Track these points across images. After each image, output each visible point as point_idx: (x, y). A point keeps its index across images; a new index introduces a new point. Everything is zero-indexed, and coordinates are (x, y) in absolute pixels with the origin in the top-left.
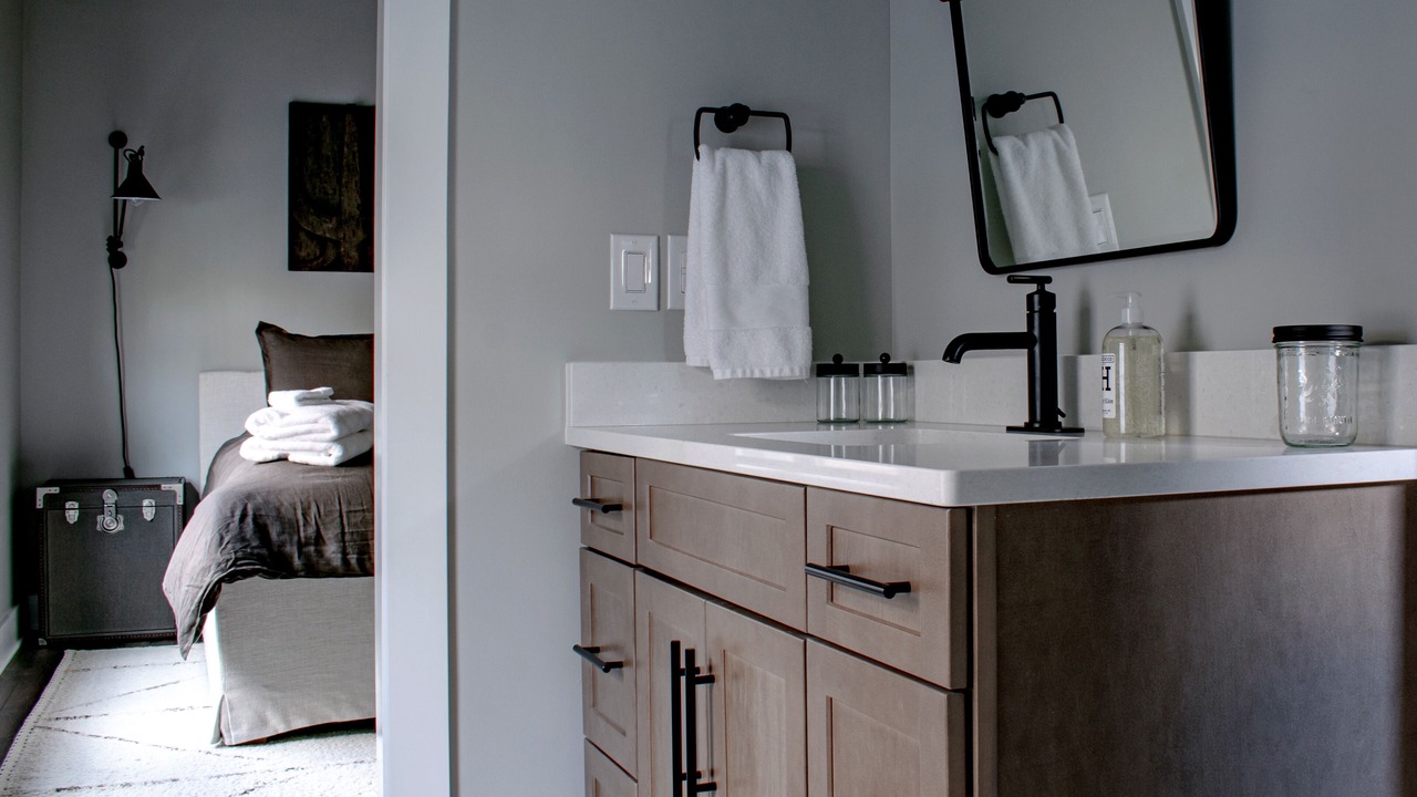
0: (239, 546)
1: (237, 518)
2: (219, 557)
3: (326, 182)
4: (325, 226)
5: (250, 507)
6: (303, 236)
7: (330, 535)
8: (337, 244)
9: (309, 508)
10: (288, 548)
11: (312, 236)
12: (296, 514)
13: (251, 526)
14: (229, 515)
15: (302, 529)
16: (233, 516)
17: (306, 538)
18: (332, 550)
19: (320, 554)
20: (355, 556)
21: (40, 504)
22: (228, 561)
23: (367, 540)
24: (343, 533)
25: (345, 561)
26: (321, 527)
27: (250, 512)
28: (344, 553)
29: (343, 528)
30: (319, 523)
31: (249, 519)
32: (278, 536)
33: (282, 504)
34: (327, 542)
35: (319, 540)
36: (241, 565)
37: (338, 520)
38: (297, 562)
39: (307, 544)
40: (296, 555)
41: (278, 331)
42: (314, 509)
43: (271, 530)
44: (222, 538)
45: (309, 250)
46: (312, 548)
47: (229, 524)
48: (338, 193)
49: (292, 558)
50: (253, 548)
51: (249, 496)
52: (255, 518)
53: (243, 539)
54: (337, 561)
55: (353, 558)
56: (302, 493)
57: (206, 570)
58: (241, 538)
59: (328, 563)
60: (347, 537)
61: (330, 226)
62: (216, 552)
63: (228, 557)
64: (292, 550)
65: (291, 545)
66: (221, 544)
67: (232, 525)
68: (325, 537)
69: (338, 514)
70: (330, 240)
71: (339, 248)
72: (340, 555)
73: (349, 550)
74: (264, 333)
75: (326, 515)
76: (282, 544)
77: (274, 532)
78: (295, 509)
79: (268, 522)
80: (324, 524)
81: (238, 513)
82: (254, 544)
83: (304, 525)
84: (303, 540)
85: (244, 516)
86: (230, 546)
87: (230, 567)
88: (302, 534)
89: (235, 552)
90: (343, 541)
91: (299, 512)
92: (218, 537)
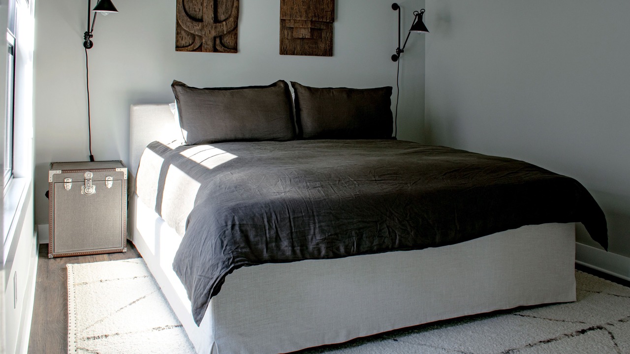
0: (233, 248)
1: (229, 227)
2: (223, 257)
3: (195, 5)
4: (195, 28)
5: (236, 218)
6: (183, 32)
7: (283, 235)
8: (200, 37)
9: (271, 216)
10: (260, 246)
11: (188, 34)
12: (264, 221)
13: (239, 232)
14: (224, 224)
15: (267, 232)
16: (227, 225)
17: (270, 238)
18: (285, 244)
19: (278, 247)
20: (299, 248)
21: (51, 180)
22: (229, 259)
23: (305, 236)
24: (292, 233)
25: (294, 251)
26: (279, 229)
27: (237, 223)
28: (293, 247)
29: (291, 230)
30: (277, 226)
31: (237, 228)
32: (254, 238)
33: (255, 215)
34: (282, 239)
35: (278, 239)
36: (237, 262)
37: (288, 224)
38: (265, 255)
39: (271, 242)
40: (265, 250)
41: (183, 85)
42: (274, 217)
43: (249, 234)
44: (222, 242)
45: (186, 41)
46: (274, 244)
47: (225, 231)
48: (201, 11)
49: (262, 252)
50: (242, 248)
51: (234, 210)
52: (240, 226)
53: (235, 243)
54: (289, 253)
55: (298, 249)
56: (266, 207)
57: (214, 266)
58: (234, 242)
59: (283, 252)
60: (294, 235)
61: (198, 28)
62: (220, 253)
63: (229, 256)
64: (262, 246)
65: (262, 244)
66: (222, 247)
67: (227, 232)
68: (281, 236)
69: (288, 220)
70: (198, 36)
71: (202, 40)
72: (290, 248)
73: (296, 244)
74: (176, 86)
75: (281, 221)
76: (257, 244)
77: (252, 235)
78: (263, 218)
79: (248, 229)
80: (280, 227)
81: (230, 223)
82: (242, 245)
83: (269, 229)
84: (268, 239)
85: (233, 226)
86: (228, 248)
87: (231, 264)
88: (268, 235)
89: (232, 252)
90: (292, 239)
91: (266, 220)
92: (219, 241)
